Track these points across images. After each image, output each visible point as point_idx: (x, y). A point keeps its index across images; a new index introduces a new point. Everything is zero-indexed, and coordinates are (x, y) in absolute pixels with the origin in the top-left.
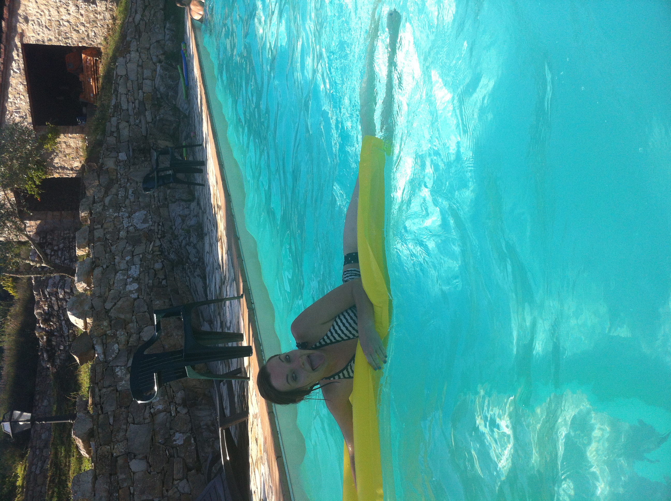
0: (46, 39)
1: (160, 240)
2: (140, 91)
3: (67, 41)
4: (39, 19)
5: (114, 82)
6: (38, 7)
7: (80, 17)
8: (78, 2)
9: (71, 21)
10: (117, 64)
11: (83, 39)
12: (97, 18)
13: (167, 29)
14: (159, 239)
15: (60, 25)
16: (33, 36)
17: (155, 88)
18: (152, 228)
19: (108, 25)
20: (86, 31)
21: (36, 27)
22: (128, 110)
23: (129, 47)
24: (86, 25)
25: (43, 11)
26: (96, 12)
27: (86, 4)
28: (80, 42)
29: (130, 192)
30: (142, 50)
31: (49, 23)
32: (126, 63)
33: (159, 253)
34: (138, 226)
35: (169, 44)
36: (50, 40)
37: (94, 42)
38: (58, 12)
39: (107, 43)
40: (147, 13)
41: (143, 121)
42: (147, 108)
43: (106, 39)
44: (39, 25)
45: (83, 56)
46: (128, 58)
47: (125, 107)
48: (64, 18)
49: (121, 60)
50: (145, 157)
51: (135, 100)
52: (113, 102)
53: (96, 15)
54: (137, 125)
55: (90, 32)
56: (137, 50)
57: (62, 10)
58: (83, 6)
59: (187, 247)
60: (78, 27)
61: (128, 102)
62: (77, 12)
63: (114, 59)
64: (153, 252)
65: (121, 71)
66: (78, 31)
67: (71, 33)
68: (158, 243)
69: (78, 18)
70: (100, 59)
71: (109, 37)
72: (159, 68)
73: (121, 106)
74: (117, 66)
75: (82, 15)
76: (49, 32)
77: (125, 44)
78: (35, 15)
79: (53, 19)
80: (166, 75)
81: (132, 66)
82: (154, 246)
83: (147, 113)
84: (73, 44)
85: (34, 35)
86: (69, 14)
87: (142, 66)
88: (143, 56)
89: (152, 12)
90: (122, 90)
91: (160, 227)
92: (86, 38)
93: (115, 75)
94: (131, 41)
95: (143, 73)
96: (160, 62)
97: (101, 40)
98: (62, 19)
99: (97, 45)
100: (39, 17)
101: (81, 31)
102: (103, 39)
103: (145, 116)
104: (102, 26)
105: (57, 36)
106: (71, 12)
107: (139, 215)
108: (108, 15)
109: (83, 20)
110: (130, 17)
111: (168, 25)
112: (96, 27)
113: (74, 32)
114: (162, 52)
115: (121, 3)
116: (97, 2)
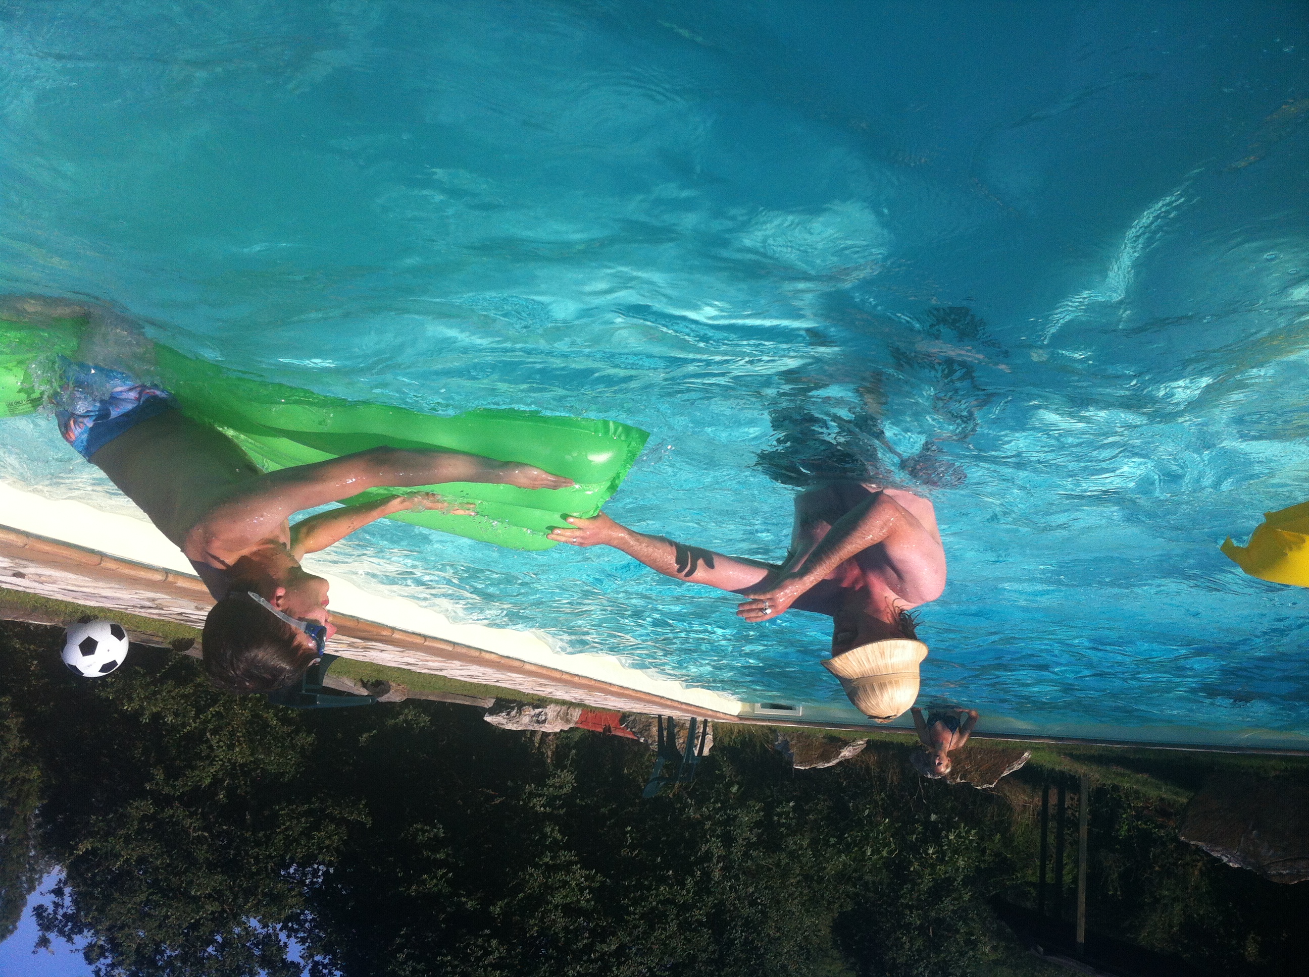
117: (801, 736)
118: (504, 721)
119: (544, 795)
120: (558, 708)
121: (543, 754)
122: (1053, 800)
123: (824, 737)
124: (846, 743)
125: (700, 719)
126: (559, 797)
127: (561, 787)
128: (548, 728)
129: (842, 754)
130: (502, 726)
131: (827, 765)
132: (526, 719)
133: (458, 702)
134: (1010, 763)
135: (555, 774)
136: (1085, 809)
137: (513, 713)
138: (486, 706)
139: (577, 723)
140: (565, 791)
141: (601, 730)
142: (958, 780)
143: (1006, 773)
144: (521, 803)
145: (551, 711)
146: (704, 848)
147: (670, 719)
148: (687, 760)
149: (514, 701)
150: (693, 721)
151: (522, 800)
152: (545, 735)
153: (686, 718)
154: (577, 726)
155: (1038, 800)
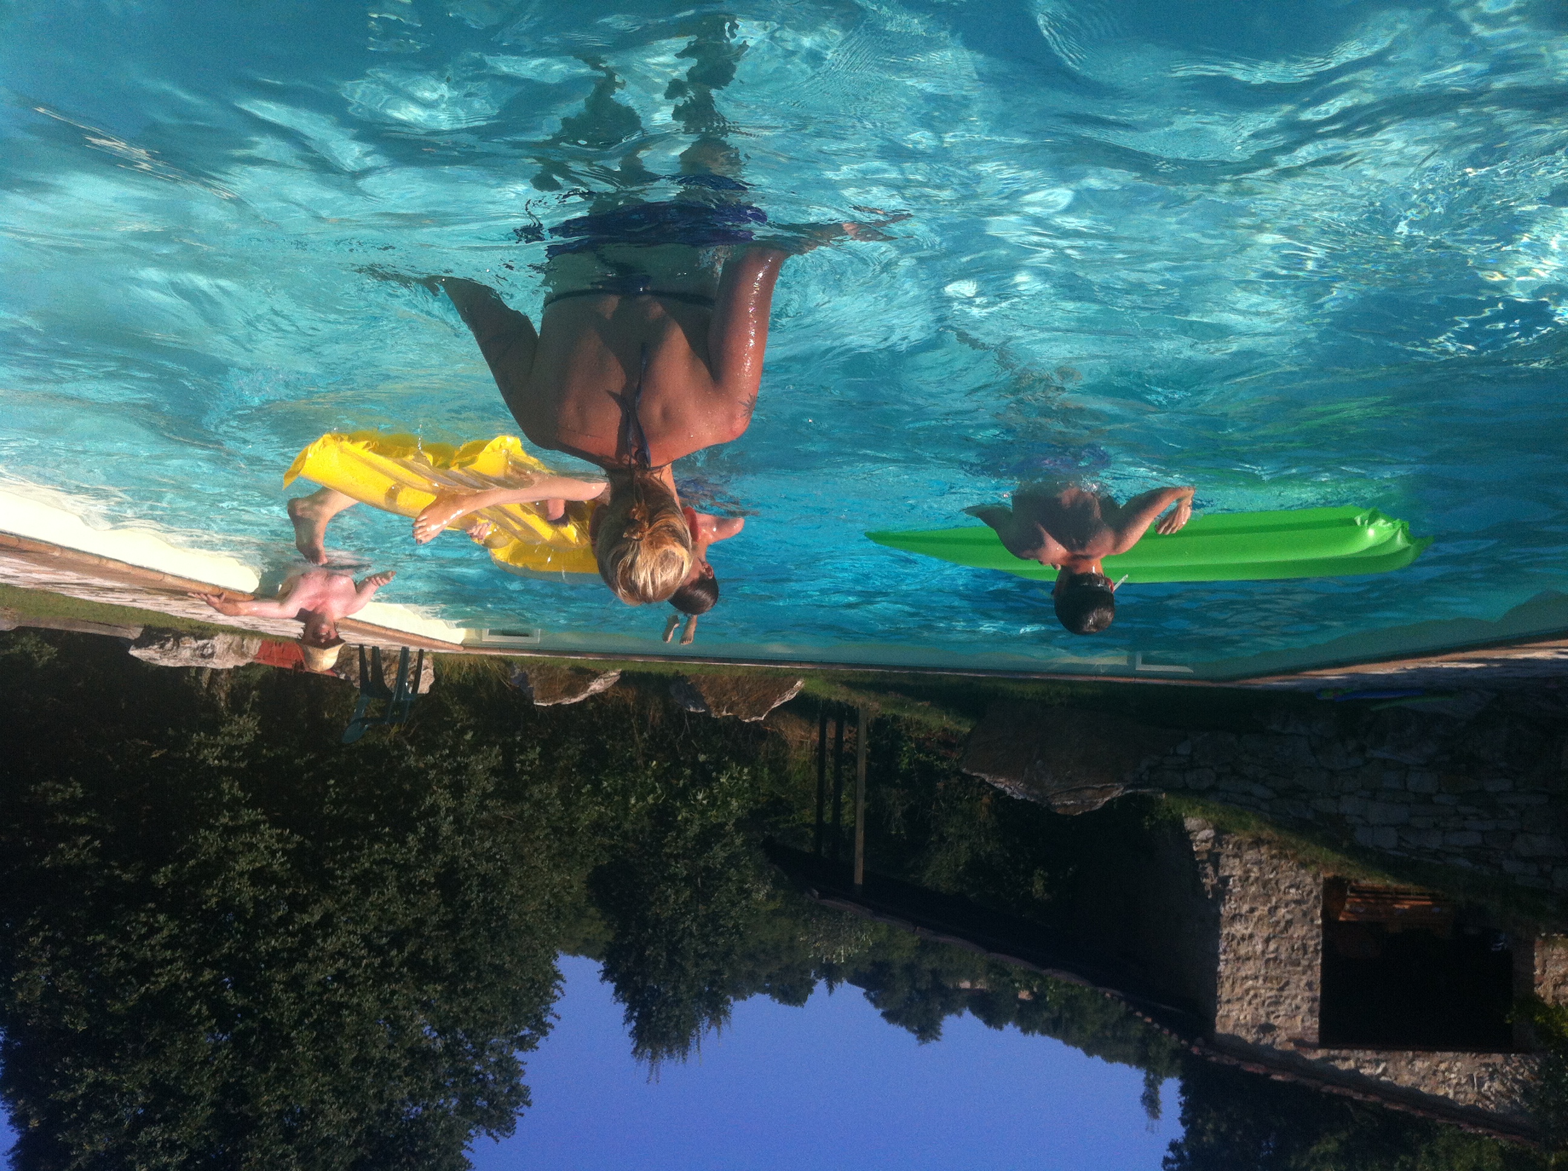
2: (1435, 799)
6: (1238, 999)
12: (1257, 879)
61: (1464, 829)
69: (1260, 919)
98: (1263, 952)
115: (1222, 823)
116: (1221, 873)
117: (542, 668)
118: (157, 656)
119: (217, 746)
120: (229, 639)
121: (213, 696)
122: (831, 733)
123: (570, 669)
124: (595, 675)
125: (413, 649)
126: (238, 748)
127: (240, 736)
128: (216, 664)
129: (592, 688)
130: (155, 662)
131: (574, 700)
132: (186, 653)
133: (90, 631)
134: (781, 693)
135: (232, 720)
136: (864, 742)
137: (169, 645)
138: (130, 637)
139: (255, 657)
140: (245, 740)
141: (289, 666)
142: (724, 713)
143: (777, 704)
144: (188, 755)
145: (220, 643)
146: (429, 801)
147: (375, 649)
148: (398, 698)
149: (168, 630)
150: (405, 651)
151: (190, 752)
152: (215, 673)
153: (396, 648)
154: (256, 661)
155: (815, 735)
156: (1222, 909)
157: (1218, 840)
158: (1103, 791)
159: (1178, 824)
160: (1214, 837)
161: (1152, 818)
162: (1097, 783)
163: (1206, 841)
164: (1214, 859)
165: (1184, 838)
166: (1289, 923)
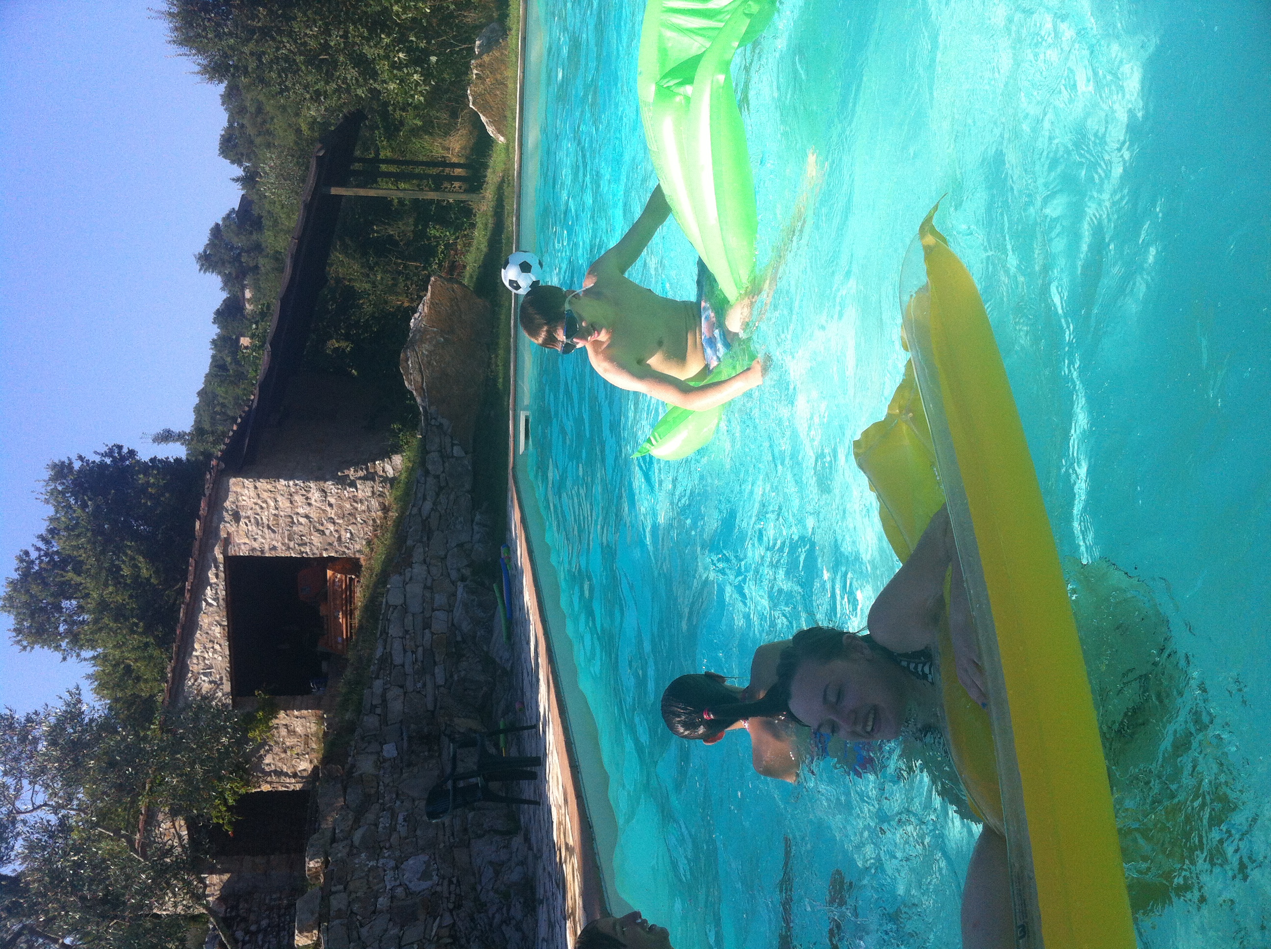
0: (267, 547)
1: (452, 915)
2: (427, 631)
3: (303, 550)
4: (258, 514)
5: (381, 617)
6: (258, 495)
7: (328, 509)
8: (326, 486)
9: (311, 516)
10: (388, 586)
11: (330, 544)
12: (356, 509)
13: (477, 524)
14: (451, 911)
15: (293, 522)
16: (245, 544)
17: (453, 625)
18: (439, 889)
19: (374, 520)
20: (336, 531)
21: (252, 528)
22: (403, 666)
23: (411, 556)
24: (337, 521)
25: (265, 502)
26: (355, 499)
27: (340, 487)
28: (326, 550)
29: (401, 818)
30: (433, 561)
31: (274, 520)
32: (405, 583)
33: (449, 940)
34: (411, 886)
35: (480, 549)
36: (274, 548)
37: (348, 549)
38: (291, 502)
39: (372, 550)
40: (442, 498)
41: (430, 686)
42: (437, 659)
43: (369, 543)
44: (257, 524)
45: (329, 573)
46: (408, 575)
47: (398, 660)
48: (301, 511)
49: (395, 579)
50: (429, 751)
51: (417, 647)
52: (378, 653)
53: (355, 504)
54: (419, 692)
55: (343, 533)
56: (425, 561)
57: (297, 498)
58: (334, 491)
59: (504, 927)
60: (322, 525)
61: (405, 651)
62: (323, 501)
63: (383, 578)
64: (439, 938)
65: (395, 599)
66: (323, 531)
67: (311, 535)
68: (448, 920)
69: (324, 511)
70: (357, 576)
71: (375, 540)
72: (460, 590)
73: (392, 660)
74: (388, 590)
75: (330, 505)
76: (272, 535)
77: (403, 551)
78: (251, 509)
79: (282, 513)
80: (473, 600)
81: (415, 589)
82: (440, 927)
83: (437, 671)
84: (313, 554)
85: (247, 541)
86: (310, 504)
87: (431, 588)
88: (434, 570)
89: (452, 497)
90: (394, 631)
91: (453, 887)
92: (336, 543)
93: (384, 606)
94: (414, 546)
95: (433, 599)
96: (463, 579)
97: (362, 544)
98: (298, 514)
99: (354, 554)
100: (259, 511)
101: (327, 532)
102: (364, 543)
103: (433, 675)
104: (365, 521)
105: (286, 541)
106: (313, 502)
107: (415, 863)
108: (375, 503)
109: (331, 513)
110: (413, 506)
111: (478, 517)
112: (353, 523)
113: (316, 534)
114: (466, 563)
115: (399, 483)
116: (358, 483)
122: (458, 172)
134: (493, 123)
136: (452, 198)
142: (475, 72)
143: (483, 118)
155: (456, 159)
156: (330, 483)
157: (385, 480)
158: (420, 389)
159: (396, 449)
160: (387, 477)
161: (400, 430)
162: (427, 385)
163: (383, 471)
164: (370, 477)
165: (386, 454)
166: (323, 533)
